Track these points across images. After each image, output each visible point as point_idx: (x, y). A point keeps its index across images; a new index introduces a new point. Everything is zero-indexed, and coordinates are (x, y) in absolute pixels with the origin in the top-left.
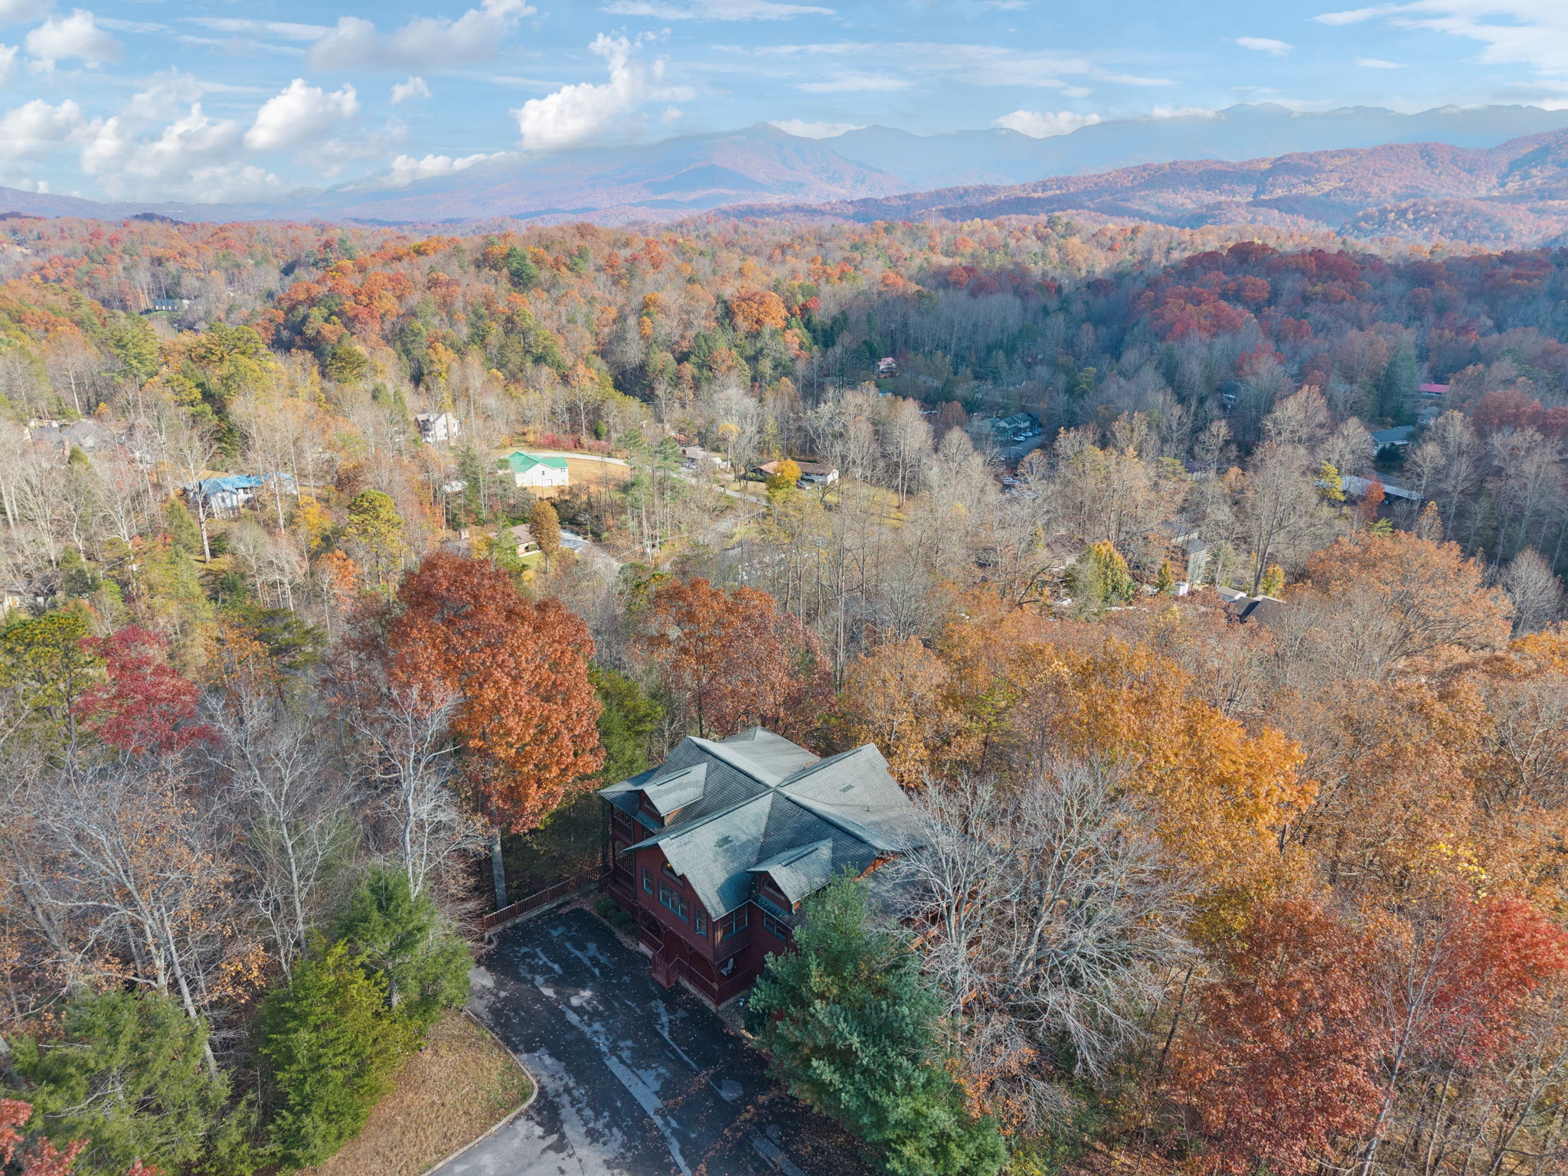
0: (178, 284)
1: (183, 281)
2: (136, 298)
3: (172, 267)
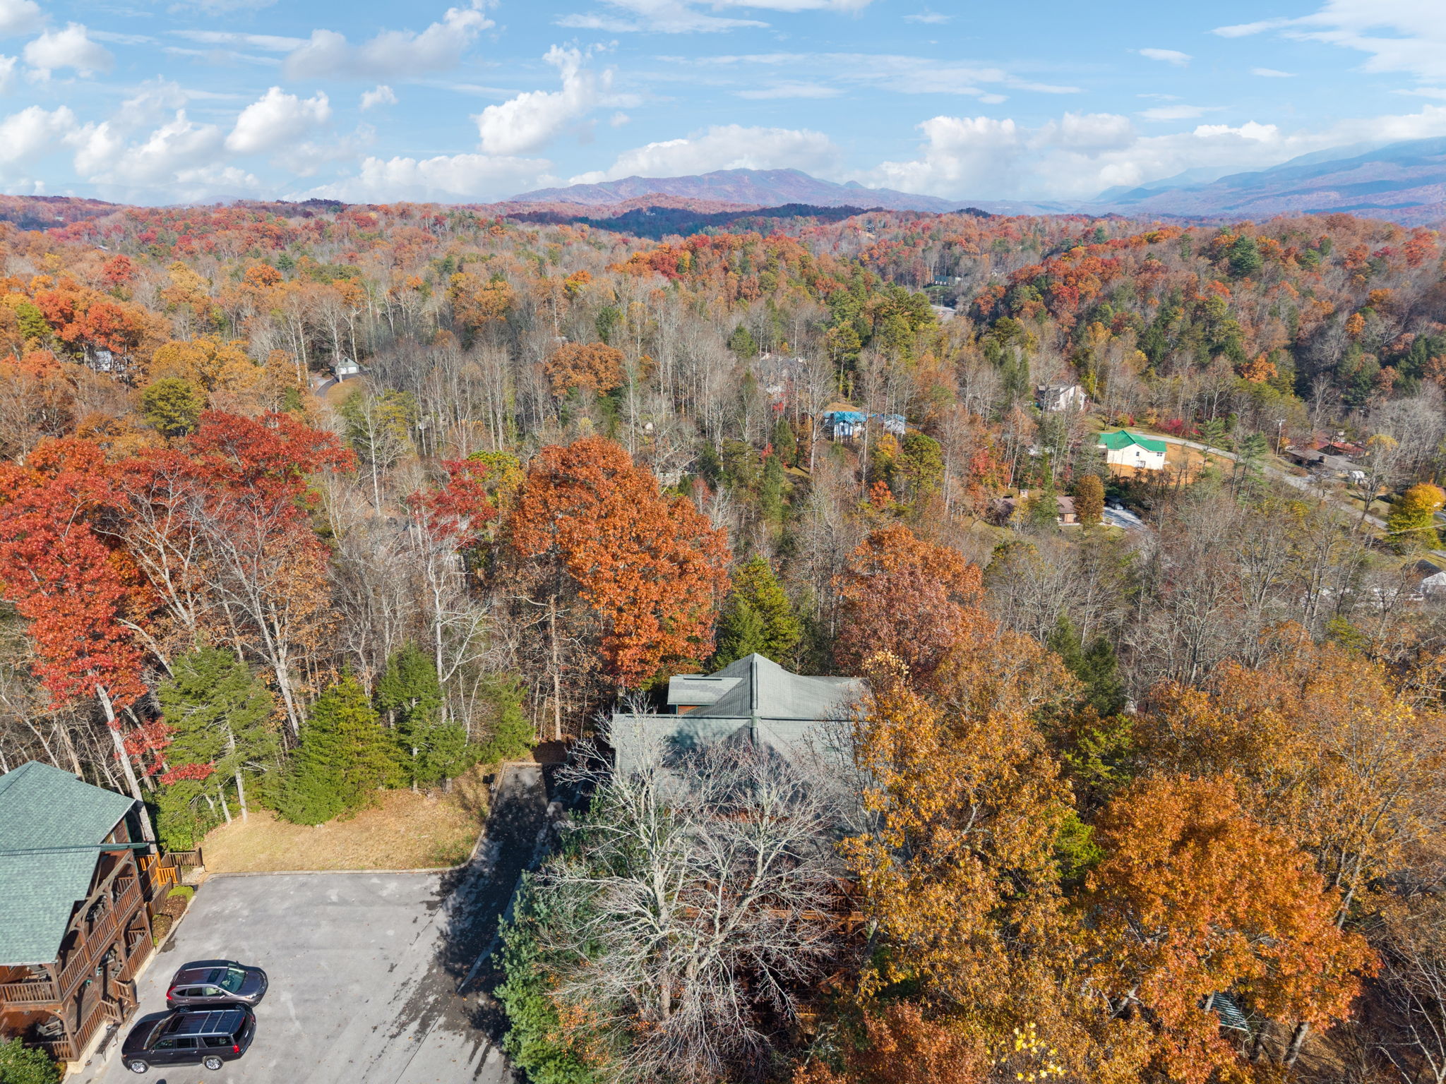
0: (957, 264)
1: (961, 263)
2: (923, 275)
3: (957, 250)
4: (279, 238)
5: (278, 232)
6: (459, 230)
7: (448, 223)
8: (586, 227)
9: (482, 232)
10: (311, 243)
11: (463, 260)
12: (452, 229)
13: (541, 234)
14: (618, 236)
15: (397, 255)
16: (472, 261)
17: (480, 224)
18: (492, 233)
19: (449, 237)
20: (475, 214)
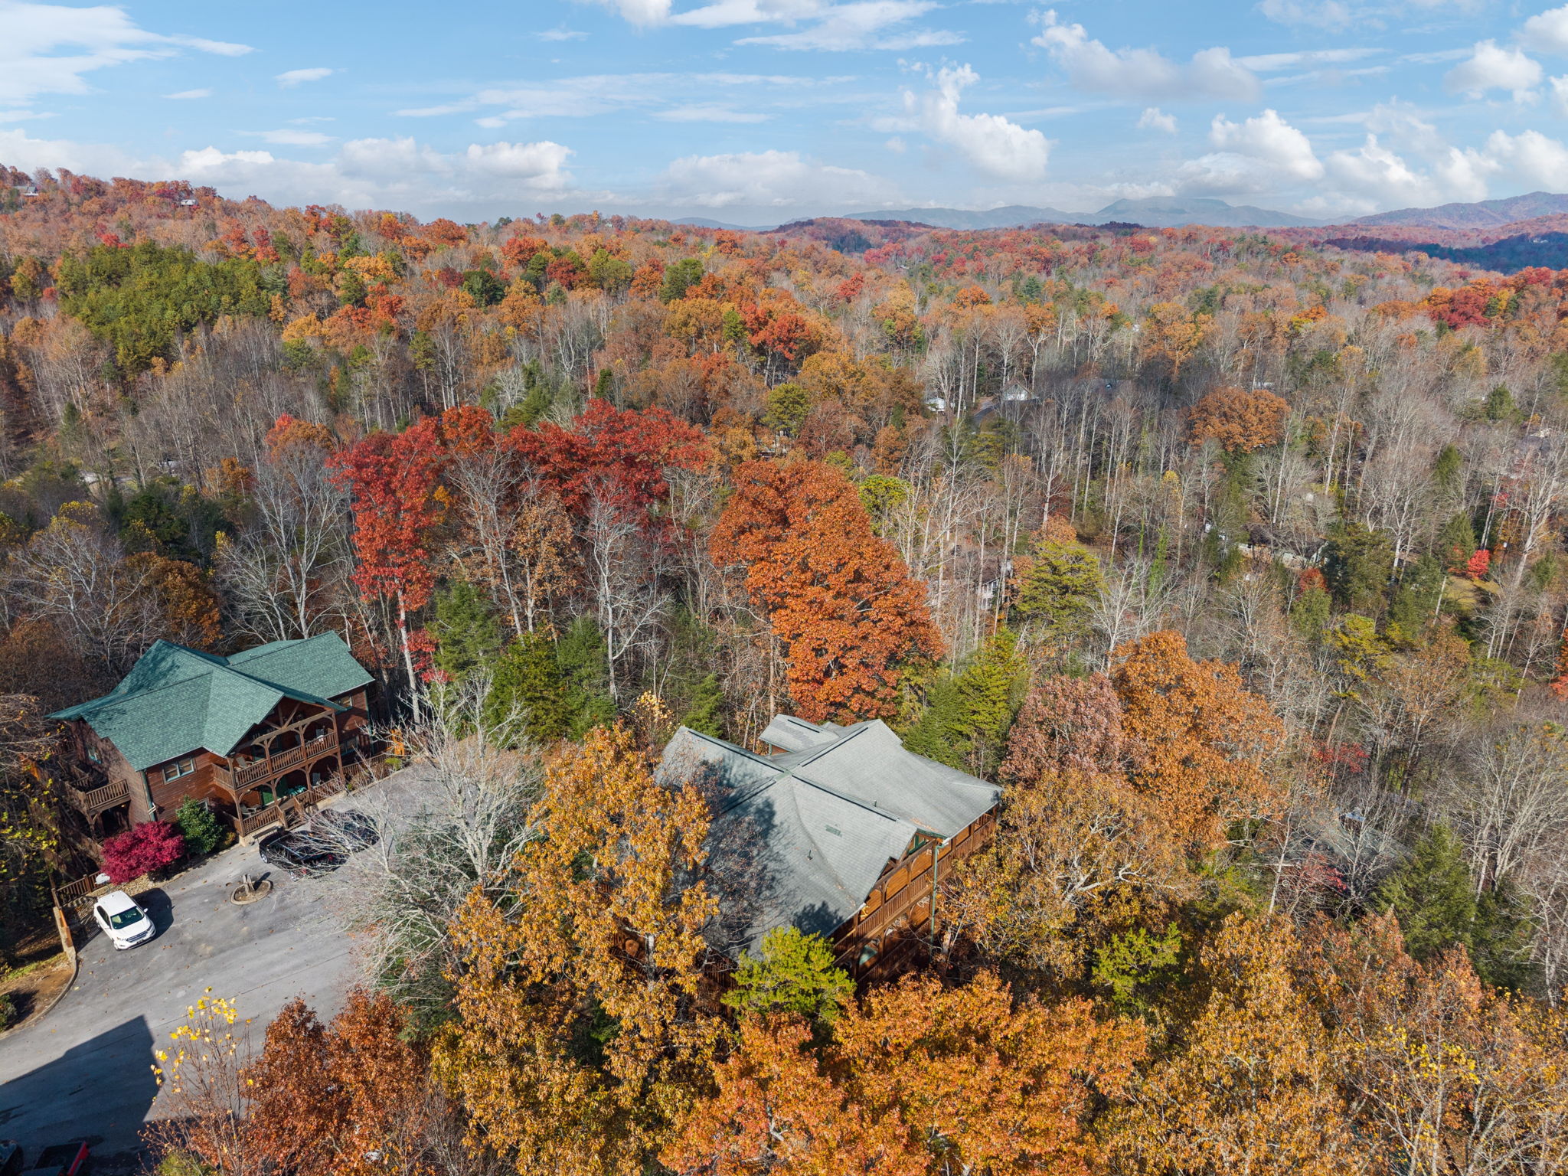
4: (1048, 261)
5: (1048, 256)
6: (1245, 256)
7: (1234, 249)
8: (1424, 257)
9: (1271, 261)
10: (1077, 267)
11: (1229, 291)
12: (1237, 256)
13: (1346, 263)
14: (1458, 268)
15: (1158, 282)
16: (1239, 292)
17: (1273, 251)
18: (1284, 262)
19: (1230, 264)
20: (1271, 238)
